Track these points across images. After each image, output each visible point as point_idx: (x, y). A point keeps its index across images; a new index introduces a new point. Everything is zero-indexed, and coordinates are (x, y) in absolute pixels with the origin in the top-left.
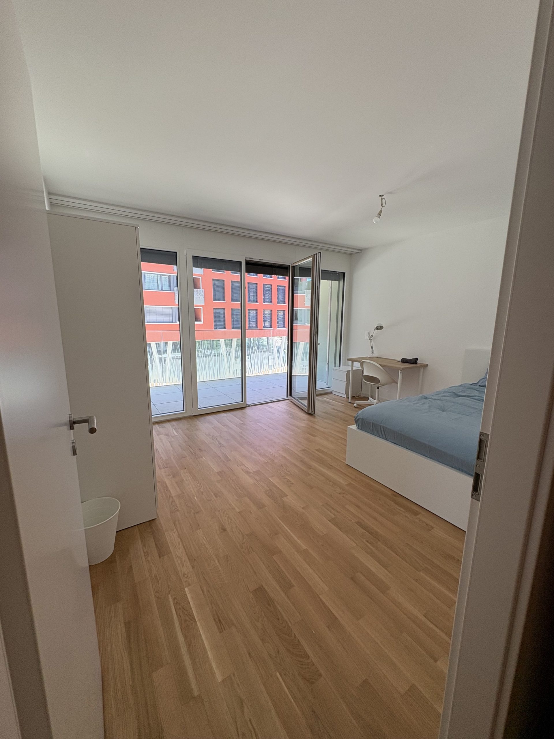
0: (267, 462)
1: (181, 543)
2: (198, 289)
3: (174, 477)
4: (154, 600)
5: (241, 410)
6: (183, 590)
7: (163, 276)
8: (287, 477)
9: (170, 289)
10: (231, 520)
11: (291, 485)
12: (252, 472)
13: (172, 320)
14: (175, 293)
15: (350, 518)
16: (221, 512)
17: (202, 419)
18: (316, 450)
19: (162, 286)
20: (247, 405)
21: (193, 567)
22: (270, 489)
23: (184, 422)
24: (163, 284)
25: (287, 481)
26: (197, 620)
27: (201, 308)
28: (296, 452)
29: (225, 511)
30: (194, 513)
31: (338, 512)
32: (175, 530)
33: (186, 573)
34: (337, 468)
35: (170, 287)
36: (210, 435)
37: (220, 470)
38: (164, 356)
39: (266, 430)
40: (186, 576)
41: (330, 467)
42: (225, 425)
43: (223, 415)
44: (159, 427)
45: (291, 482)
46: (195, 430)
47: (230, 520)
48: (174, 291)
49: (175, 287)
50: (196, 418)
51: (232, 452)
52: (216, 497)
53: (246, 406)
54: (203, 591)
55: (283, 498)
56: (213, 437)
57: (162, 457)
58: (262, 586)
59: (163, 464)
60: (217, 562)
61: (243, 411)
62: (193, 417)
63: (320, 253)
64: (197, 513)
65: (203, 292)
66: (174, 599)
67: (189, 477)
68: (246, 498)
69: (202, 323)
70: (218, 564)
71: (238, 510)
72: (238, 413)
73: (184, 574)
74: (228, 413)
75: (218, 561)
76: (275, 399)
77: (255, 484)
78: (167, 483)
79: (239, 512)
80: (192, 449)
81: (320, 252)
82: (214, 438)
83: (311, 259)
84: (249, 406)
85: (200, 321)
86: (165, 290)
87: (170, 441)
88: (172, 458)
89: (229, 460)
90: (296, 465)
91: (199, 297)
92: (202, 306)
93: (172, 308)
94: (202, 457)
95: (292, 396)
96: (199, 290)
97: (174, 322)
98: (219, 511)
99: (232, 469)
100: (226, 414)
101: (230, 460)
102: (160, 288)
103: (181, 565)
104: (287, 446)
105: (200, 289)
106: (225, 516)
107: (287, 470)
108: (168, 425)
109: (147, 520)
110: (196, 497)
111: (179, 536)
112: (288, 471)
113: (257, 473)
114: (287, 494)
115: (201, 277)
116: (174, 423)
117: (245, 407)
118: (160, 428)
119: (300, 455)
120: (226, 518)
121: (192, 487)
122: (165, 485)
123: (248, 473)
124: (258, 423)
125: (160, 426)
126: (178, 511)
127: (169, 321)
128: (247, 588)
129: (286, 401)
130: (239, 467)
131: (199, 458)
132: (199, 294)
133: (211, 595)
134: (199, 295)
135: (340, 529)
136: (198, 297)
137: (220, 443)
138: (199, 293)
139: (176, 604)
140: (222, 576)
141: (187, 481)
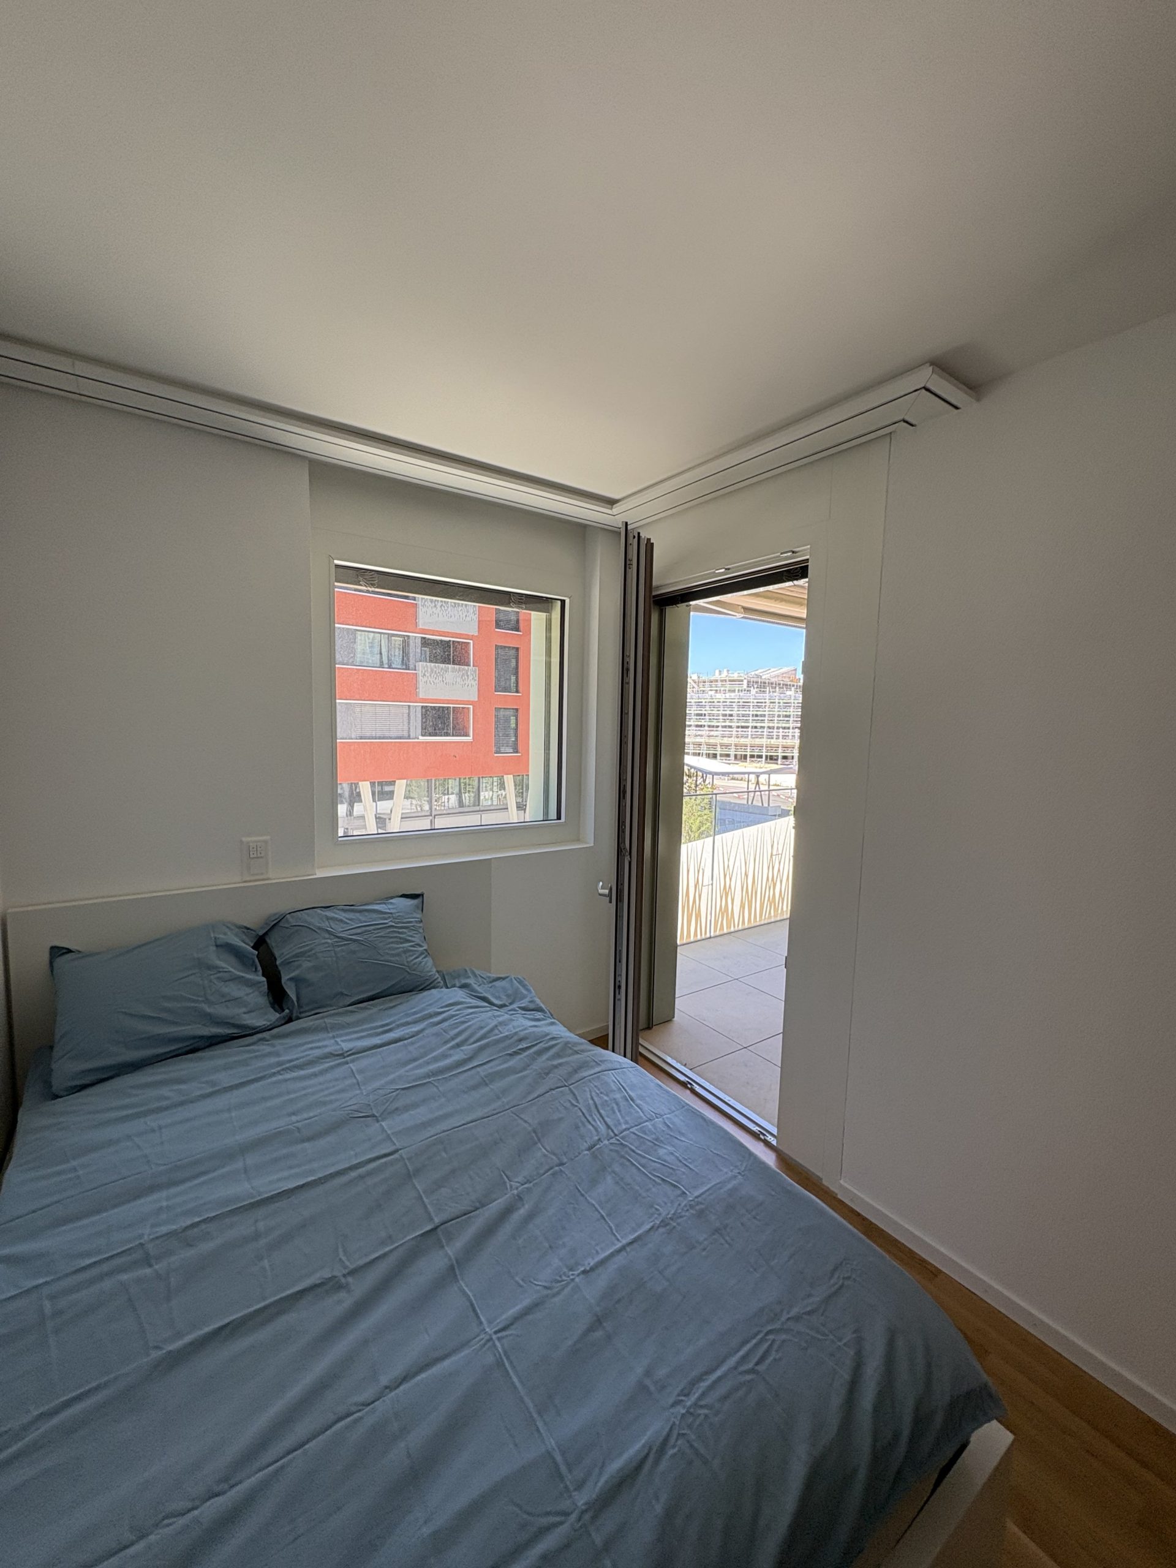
2: (466, 667)
7: (393, 638)
9: (408, 665)
13: (410, 733)
14: (416, 674)
19: (390, 660)
24: (392, 654)
27: (468, 708)
35: (408, 661)
48: (415, 670)
49: (418, 661)
65: (475, 672)
69: (469, 739)
85: (467, 735)
86: (395, 667)
91: (467, 685)
93: (409, 706)
96: (468, 669)
97: (412, 736)
102: (385, 664)
105: (469, 665)
115: (471, 642)
127: (400, 734)
132: (466, 678)
134: (468, 678)
136: (465, 684)
138: (468, 676)
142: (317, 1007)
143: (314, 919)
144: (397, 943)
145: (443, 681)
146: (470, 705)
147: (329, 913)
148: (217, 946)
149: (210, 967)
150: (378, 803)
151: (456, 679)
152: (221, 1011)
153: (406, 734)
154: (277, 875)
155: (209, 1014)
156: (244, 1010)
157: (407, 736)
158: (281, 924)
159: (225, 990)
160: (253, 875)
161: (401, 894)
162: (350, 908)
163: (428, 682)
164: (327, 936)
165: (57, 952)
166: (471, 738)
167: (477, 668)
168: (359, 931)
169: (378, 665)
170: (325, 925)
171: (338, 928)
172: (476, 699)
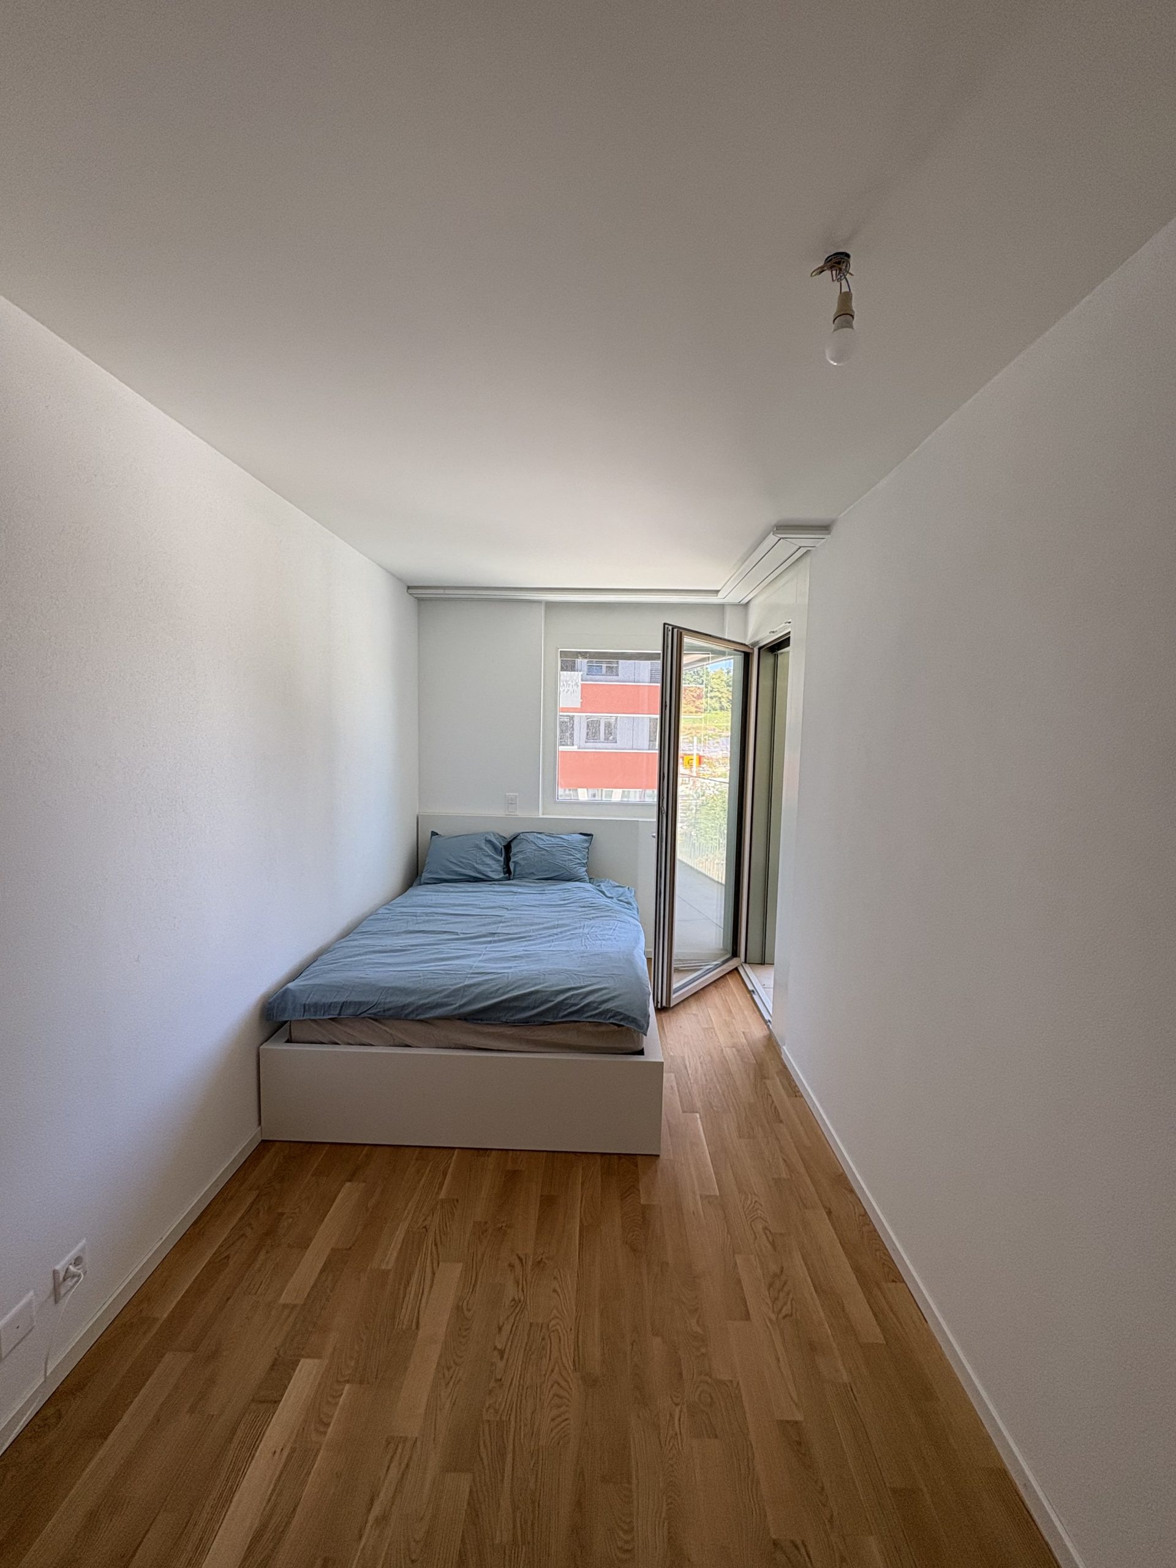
142: (522, 877)
143: (530, 837)
144: (566, 855)
147: (539, 836)
148: (486, 841)
149: (481, 849)
152: (480, 867)
154: (521, 814)
155: (476, 868)
156: (490, 870)
158: (518, 838)
159: (484, 859)
160: (510, 812)
161: (580, 832)
162: (550, 835)
164: (533, 845)
165: (434, 834)
168: (548, 846)
170: (535, 841)
171: (540, 843)
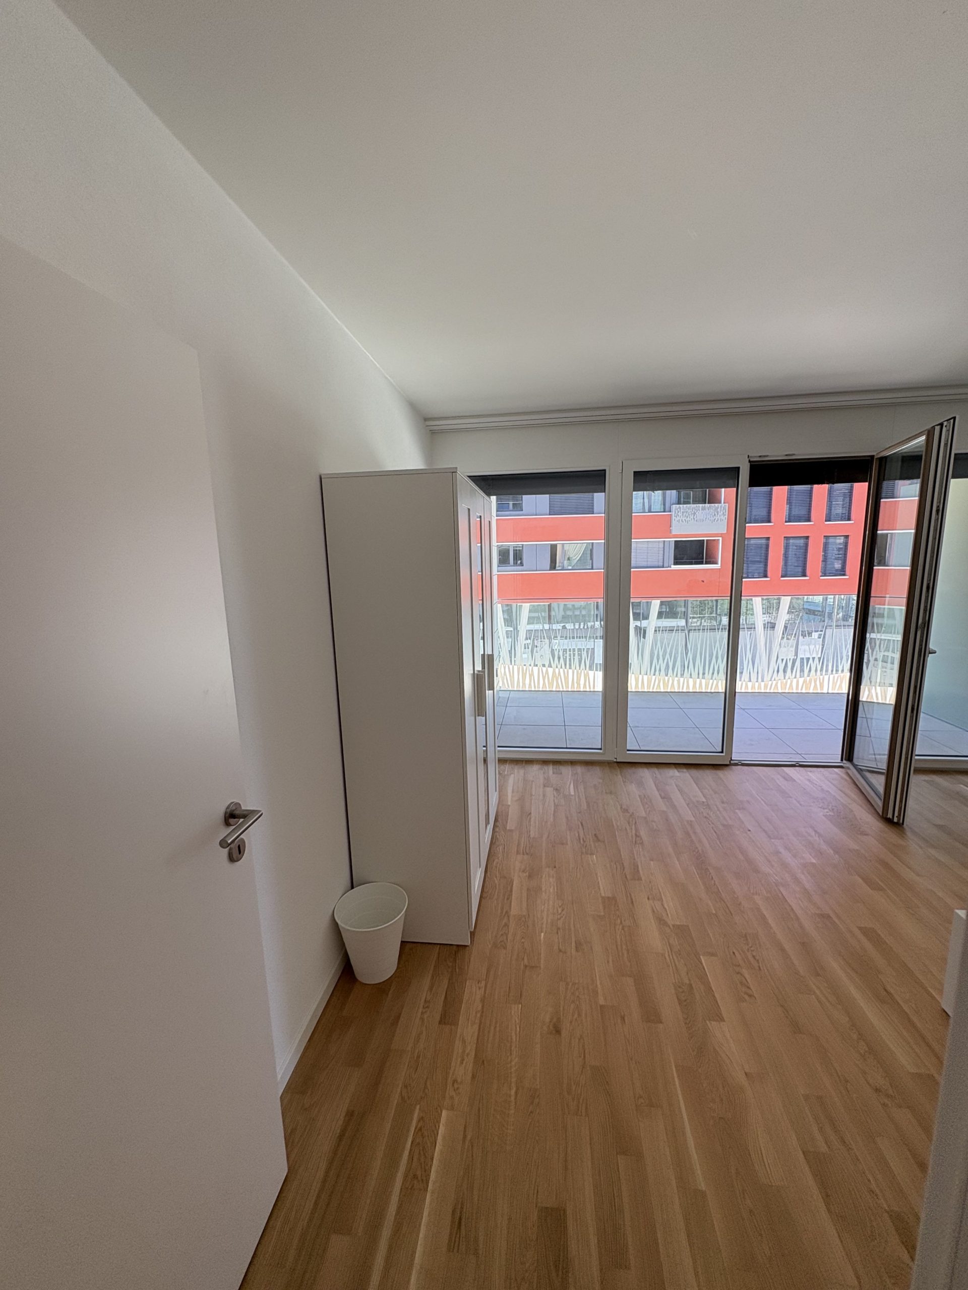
0: (714, 912)
1: (479, 1015)
2: (716, 505)
3: (530, 877)
4: (395, 1100)
5: (716, 769)
6: (439, 1111)
8: (745, 972)
9: (664, 509)
10: (579, 1015)
11: (746, 997)
12: (670, 923)
13: (663, 563)
14: (671, 515)
15: (873, 1186)
16: (570, 987)
17: (630, 771)
18: (860, 928)
19: (651, 505)
20: (732, 762)
21: (473, 1077)
22: (691, 985)
23: (597, 770)
24: (652, 501)
25: (741, 983)
26: (429, 1189)
27: (718, 540)
28: (799, 912)
29: (578, 989)
30: (526, 966)
31: (843, 1142)
32: (483, 983)
33: (459, 1080)
34: (906, 1008)
35: (664, 505)
36: (628, 813)
37: (610, 895)
38: (644, 623)
39: (749, 832)
40: (456, 1086)
41: (884, 997)
42: (666, 797)
43: (674, 772)
44: (552, 771)
45: (749, 988)
46: (606, 793)
47: (576, 1016)
48: (670, 512)
49: (673, 504)
50: (619, 767)
51: (652, 863)
52: (577, 950)
53: (728, 763)
54: (465, 1137)
55: (710, 1020)
56: (631, 816)
57: (530, 831)
58: (565, 1211)
59: (525, 845)
60: (513, 1092)
61: (720, 773)
62: (616, 764)
63: (952, 421)
64: (532, 967)
65: (725, 508)
66: (421, 1119)
67: (552, 888)
68: (630, 981)
70: (513, 1098)
71: (601, 1001)
72: (708, 776)
73: (455, 1081)
74: (685, 770)
75: (516, 1093)
76: (810, 759)
77: (663, 955)
78: (514, 883)
79: (601, 1006)
80: (582, 831)
81: (954, 418)
82: (632, 821)
83: (924, 438)
84: (736, 765)
85: (716, 563)
86: (654, 511)
87: (556, 804)
88: (544, 838)
89: (636, 876)
90: (783, 950)
92: (721, 535)
93: (664, 541)
94: (592, 854)
95: (855, 761)
96: (719, 506)
97: (665, 565)
98: (567, 984)
99: (634, 900)
100: (679, 772)
101: (640, 879)
102: (647, 509)
103: (459, 1060)
104: (782, 889)
105: (720, 503)
106: (573, 1002)
107: (754, 954)
108: (567, 771)
109: (455, 944)
110: (545, 935)
111: (483, 1000)
112: (754, 957)
113: (682, 931)
114: (725, 1015)
116: (579, 769)
117: (727, 765)
118: (553, 773)
119: (808, 925)
120: (572, 1006)
121: (548, 910)
122: (509, 889)
123: (661, 922)
124: (737, 811)
125: (555, 770)
126: (505, 948)
127: (656, 564)
128: (536, 1191)
129: (836, 770)
130: (651, 901)
131: (587, 853)
132: (716, 514)
133: (472, 1156)
134: (718, 514)
135: (827, 1197)
136: (715, 519)
137: (638, 834)
138: (718, 512)
139: (419, 1130)
140: (507, 1129)
141: (546, 893)
145: (694, 519)
146: (720, 537)
150: (642, 621)
151: (706, 516)
153: (661, 564)
157: (662, 565)
163: (680, 521)
166: (719, 565)
167: (727, 504)
169: (642, 511)
172: (725, 532)
